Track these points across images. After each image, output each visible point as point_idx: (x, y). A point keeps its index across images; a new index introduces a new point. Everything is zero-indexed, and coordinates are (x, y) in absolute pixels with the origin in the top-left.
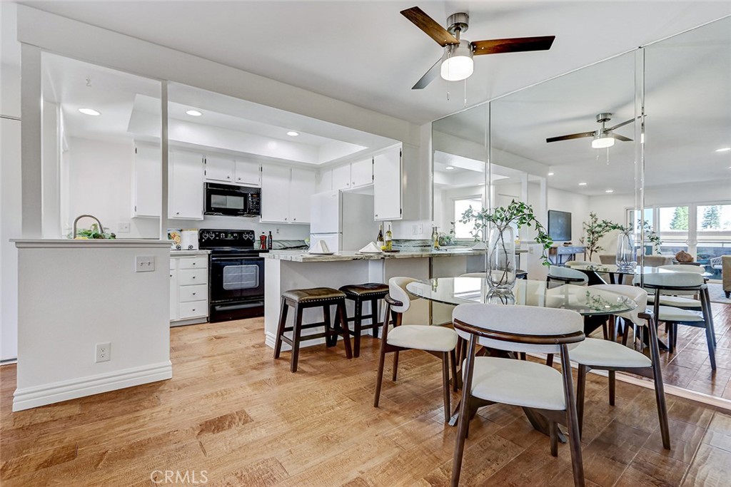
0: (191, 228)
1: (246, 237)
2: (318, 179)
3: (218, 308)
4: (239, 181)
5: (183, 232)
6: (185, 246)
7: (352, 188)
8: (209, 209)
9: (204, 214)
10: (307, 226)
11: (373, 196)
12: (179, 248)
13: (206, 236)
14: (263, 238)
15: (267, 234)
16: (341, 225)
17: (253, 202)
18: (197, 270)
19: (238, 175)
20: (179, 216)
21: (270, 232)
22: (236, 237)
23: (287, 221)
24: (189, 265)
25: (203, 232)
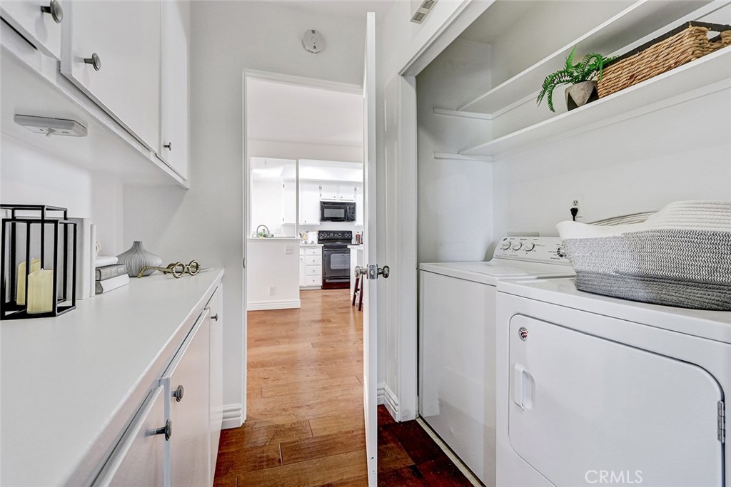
0: (313, 230)
1: (347, 235)
3: (327, 281)
5: (309, 233)
6: (310, 241)
9: (321, 221)
12: (306, 243)
13: (322, 235)
14: (358, 236)
15: (360, 234)
17: (349, 212)
18: (316, 256)
19: (341, 195)
20: (306, 223)
24: (312, 253)
25: (320, 232)
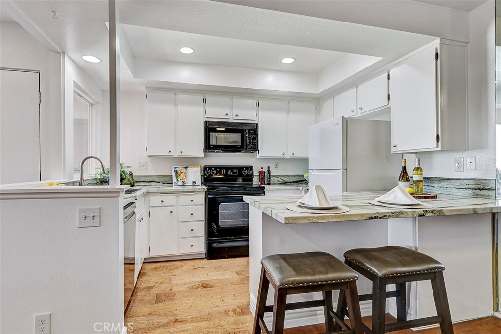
0: (194, 165)
1: (245, 172)
2: (318, 111)
3: (215, 245)
4: (237, 118)
5: (188, 169)
6: (189, 182)
7: (359, 115)
8: (210, 147)
9: (206, 151)
10: (305, 161)
11: (390, 122)
12: (184, 184)
13: (208, 173)
14: (261, 173)
15: (265, 170)
16: (346, 159)
17: (249, 138)
18: (194, 207)
19: (236, 112)
20: (182, 154)
21: (269, 167)
22: (236, 173)
23: (285, 156)
24: (189, 202)
25: (206, 168)
